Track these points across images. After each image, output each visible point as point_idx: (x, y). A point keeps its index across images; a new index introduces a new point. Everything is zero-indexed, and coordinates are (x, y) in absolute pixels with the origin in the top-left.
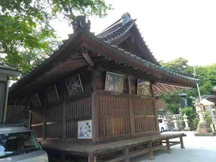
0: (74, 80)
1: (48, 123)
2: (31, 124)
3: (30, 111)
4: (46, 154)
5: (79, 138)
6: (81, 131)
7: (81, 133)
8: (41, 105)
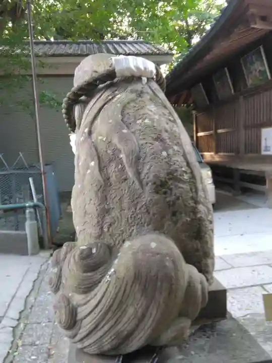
0: (254, 59)
1: (220, 131)
2: (197, 132)
3: (194, 112)
4: (209, 169)
5: (263, 153)
6: (266, 143)
7: (266, 147)
8: (208, 103)
